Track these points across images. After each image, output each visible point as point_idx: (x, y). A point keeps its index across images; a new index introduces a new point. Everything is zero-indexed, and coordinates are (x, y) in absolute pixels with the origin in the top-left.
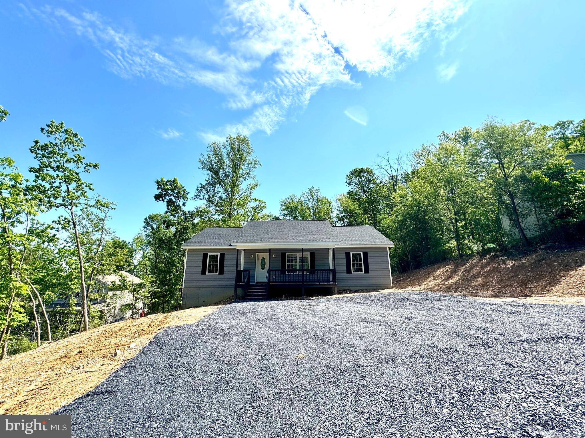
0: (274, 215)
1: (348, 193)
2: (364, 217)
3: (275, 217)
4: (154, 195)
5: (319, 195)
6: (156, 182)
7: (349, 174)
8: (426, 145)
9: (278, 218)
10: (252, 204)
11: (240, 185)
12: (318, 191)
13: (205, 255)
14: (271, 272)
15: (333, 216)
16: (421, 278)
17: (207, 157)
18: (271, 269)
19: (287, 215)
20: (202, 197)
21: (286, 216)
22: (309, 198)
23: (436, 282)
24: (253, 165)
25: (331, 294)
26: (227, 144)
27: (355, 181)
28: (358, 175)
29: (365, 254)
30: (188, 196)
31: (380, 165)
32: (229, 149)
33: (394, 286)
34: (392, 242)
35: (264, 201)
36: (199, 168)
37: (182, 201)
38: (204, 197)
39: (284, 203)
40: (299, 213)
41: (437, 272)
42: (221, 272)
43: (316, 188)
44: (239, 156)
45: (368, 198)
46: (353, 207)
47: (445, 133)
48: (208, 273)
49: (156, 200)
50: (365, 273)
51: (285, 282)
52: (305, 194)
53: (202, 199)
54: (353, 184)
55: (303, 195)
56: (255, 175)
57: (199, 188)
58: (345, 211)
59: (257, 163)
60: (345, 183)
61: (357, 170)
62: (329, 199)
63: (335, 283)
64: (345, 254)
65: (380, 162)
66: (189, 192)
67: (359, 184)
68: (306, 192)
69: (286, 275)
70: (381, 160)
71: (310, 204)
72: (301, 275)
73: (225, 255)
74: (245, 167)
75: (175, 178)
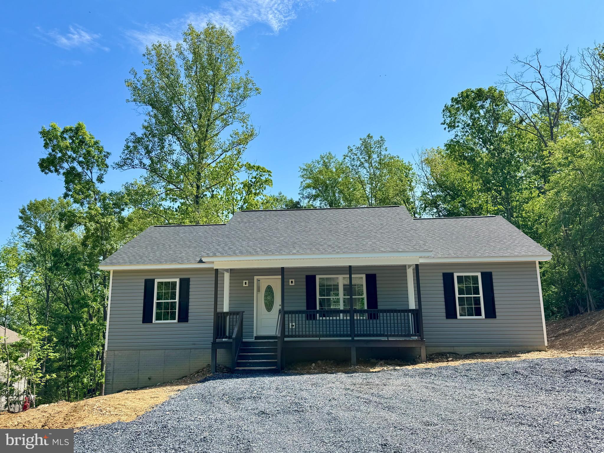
0: (289, 198)
1: (449, 146)
2: (483, 197)
3: (291, 201)
4: (38, 160)
5: (383, 153)
6: (41, 133)
7: (450, 103)
9: (298, 203)
11: (217, 135)
12: (381, 142)
13: (149, 285)
14: (286, 316)
15: (413, 196)
17: (144, 77)
18: (286, 309)
19: (315, 197)
20: (136, 162)
21: (315, 200)
22: (362, 160)
25: (414, 362)
26: (185, 46)
27: (464, 118)
28: (472, 106)
29: (487, 278)
30: (108, 161)
31: (521, 80)
32: (190, 57)
33: (552, 346)
34: (546, 251)
35: (266, 168)
36: (128, 101)
37: (95, 173)
38: (141, 162)
39: (308, 172)
40: (341, 192)
42: (184, 317)
43: (376, 138)
44: (210, 73)
45: (493, 156)
46: (459, 176)
48: (157, 319)
49: (42, 171)
50: (486, 317)
51: (316, 336)
52: (354, 151)
53: (137, 167)
54: (458, 126)
55: (349, 154)
56: (246, 113)
57: (131, 144)
58: (440, 185)
59: (250, 86)
60: (442, 124)
61: (469, 93)
62: (406, 161)
63: (422, 339)
64: (442, 278)
65: (520, 74)
66: (109, 152)
67: (473, 125)
68: (354, 147)
69: (318, 322)
70: (523, 70)
71: (364, 173)
72: (349, 322)
73: (191, 283)
74: (226, 97)
75: (79, 124)
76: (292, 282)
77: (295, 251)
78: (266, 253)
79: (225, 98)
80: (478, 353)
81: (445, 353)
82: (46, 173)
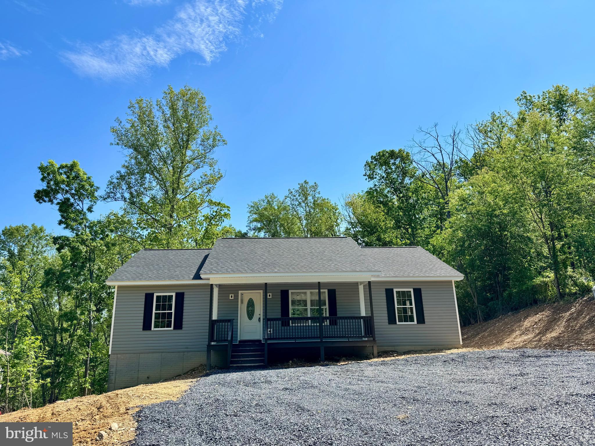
0: (237, 230)
1: (369, 193)
2: (396, 233)
3: (240, 232)
4: (35, 192)
5: (317, 196)
6: (40, 168)
7: (370, 160)
8: (498, 115)
9: (246, 234)
11: (188, 176)
12: (315, 187)
13: (149, 297)
14: (269, 322)
15: (339, 231)
16: (499, 333)
17: (128, 126)
18: (268, 317)
19: (260, 230)
20: (118, 195)
21: (259, 232)
22: (300, 200)
23: (526, 338)
24: (210, 141)
25: (368, 358)
26: (164, 102)
27: (380, 172)
28: (386, 163)
29: (418, 292)
30: (96, 194)
31: (424, 145)
32: (168, 112)
33: (464, 346)
34: (458, 273)
35: (226, 205)
36: (112, 144)
37: (87, 203)
38: (122, 196)
39: (255, 209)
40: (282, 225)
41: (525, 323)
42: (179, 325)
43: (311, 183)
44: (185, 125)
45: (403, 202)
46: (374, 216)
47: (528, 94)
48: (155, 327)
49: (37, 201)
50: (418, 323)
51: (292, 338)
52: (293, 193)
53: (119, 200)
54: (376, 178)
55: (290, 196)
56: (215, 159)
57: (115, 181)
58: (360, 222)
59: (218, 138)
60: (364, 175)
61: (384, 153)
62: (333, 203)
63: (374, 340)
64: (385, 292)
65: (423, 141)
66: (98, 186)
67: (387, 177)
68: (294, 190)
69: (291, 328)
70: (425, 137)
71: (302, 212)
72: (318, 328)
73: (185, 296)
74: (198, 145)
75: (74, 162)
76: (270, 296)
77: (276, 270)
78: (253, 271)
79: (198, 146)
80: (413, 351)
81: (388, 351)
82: (40, 203)
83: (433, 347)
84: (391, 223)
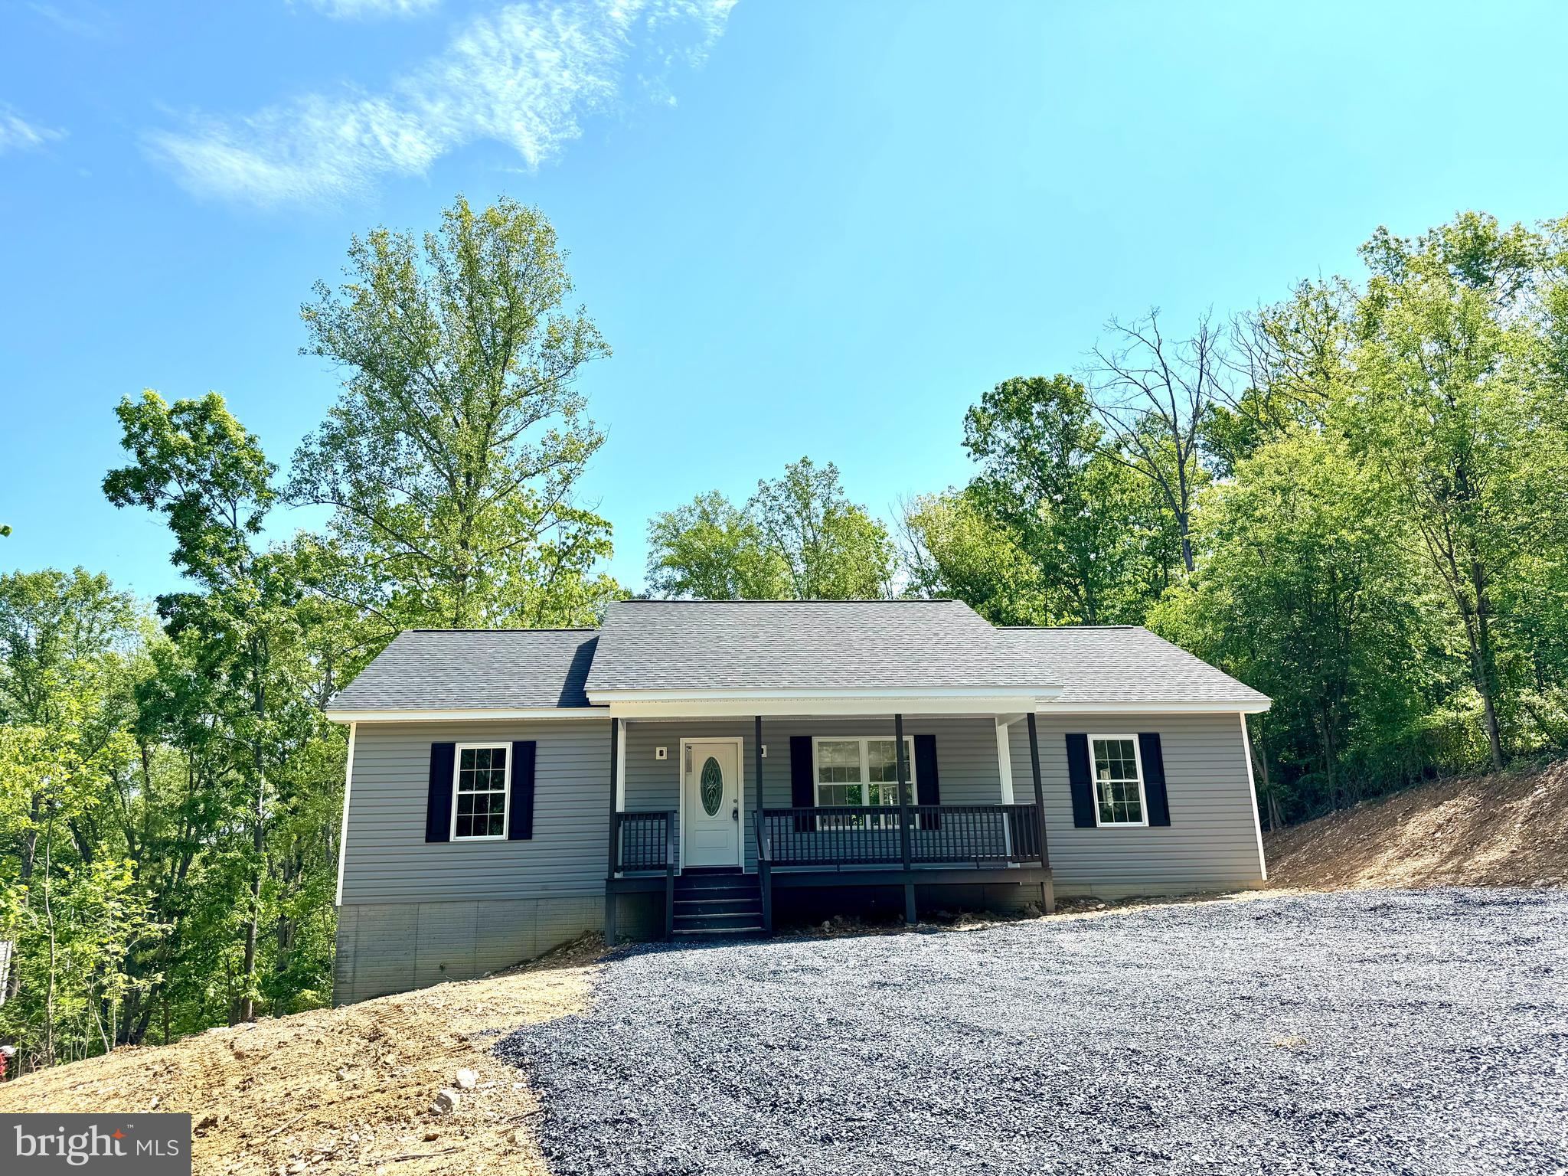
1: (975, 489)
4: (105, 475)
5: (835, 498)
6: (120, 411)
7: (979, 404)
8: (1316, 287)
10: (550, 535)
11: (511, 437)
12: (830, 475)
13: (442, 755)
14: (768, 821)
16: (1338, 854)
17: (348, 303)
18: (765, 806)
20: (324, 488)
22: (790, 510)
23: (1418, 864)
24: (568, 347)
25: (1024, 915)
26: (444, 240)
27: (1004, 435)
28: (1023, 414)
29: (1151, 744)
30: (271, 485)
31: (1124, 366)
32: (456, 270)
33: (1274, 882)
34: (1262, 696)
35: (603, 518)
36: (303, 351)
37: (246, 507)
38: (335, 491)
39: (669, 532)
41: (1410, 828)
42: (522, 829)
43: (820, 466)
44: (500, 303)
45: (1063, 515)
47: (1391, 236)
48: (459, 833)
49: (111, 499)
50: (1151, 824)
51: (830, 862)
52: (772, 491)
53: (326, 500)
54: (993, 452)
55: (762, 498)
56: (581, 395)
57: (316, 449)
58: (946, 570)
59: (589, 337)
60: (964, 444)
61: (1019, 386)
62: (872, 516)
63: (1045, 867)
64: (1064, 744)
65: (1120, 354)
66: (275, 463)
67: (1024, 449)
68: (774, 483)
69: (819, 836)
70: (1127, 345)
71: (793, 541)
72: (898, 835)
73: (538, 752)
74: (536, 357)
75: (211, 397)
77: (785, 683)
78: (725, 685)
79: (534, 359)
80: (1139, 897)
81: (1075, 898)
82: (119, 505)
83: (1192, 887)
84: (1035, 572)
